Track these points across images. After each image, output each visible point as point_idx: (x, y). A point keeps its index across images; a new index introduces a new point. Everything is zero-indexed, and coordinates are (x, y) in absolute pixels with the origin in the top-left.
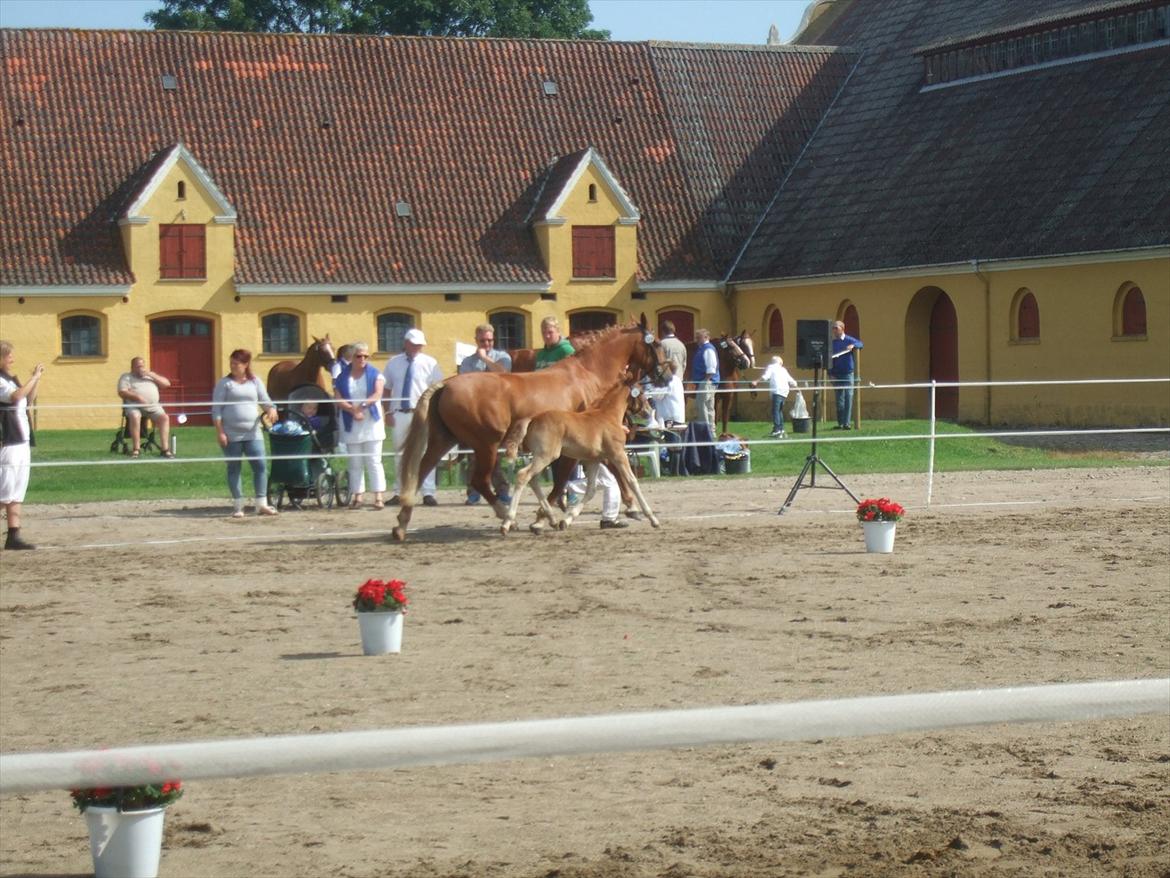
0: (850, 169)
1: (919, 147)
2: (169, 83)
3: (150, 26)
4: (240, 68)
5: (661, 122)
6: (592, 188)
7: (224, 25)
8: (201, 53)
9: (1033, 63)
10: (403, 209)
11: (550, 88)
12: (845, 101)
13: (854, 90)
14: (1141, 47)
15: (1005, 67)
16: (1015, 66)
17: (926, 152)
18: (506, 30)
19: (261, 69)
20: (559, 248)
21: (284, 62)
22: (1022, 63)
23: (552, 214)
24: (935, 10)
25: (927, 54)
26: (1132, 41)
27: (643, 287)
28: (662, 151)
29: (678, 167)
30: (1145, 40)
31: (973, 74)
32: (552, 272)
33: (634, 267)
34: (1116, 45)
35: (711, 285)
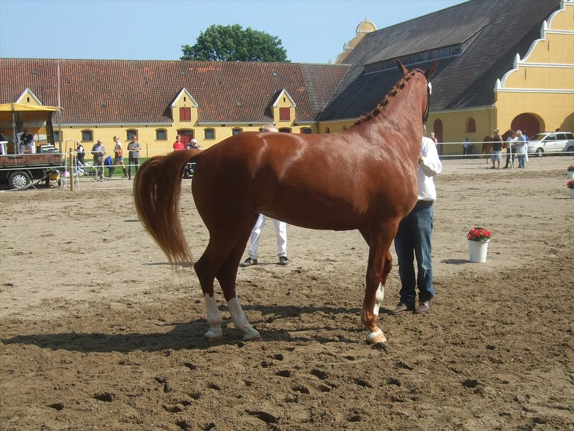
0: (347, 94)
1: (363, 88)
2: (183, 73)
3: (181, 60)
4: (200, 70)
5: (302, 82)
6: (284, 98)
7: (198, 59)
8: (191, 66)
9: (390, 68)
10: (239, 104)
11: (275, 74)
12: (346, 77)
13: (349, 75)
14: (416, 64)
15: (384, 69)
16: (386, 68)
17: (365, 89)
18: (265, 61)
19: (205, 70)
20: (276, 113)
21: (211, 68)
22: (387, 68)
23: (275, 105)
24: (369, 55)
25: (365, 66)
26: (413, 62)
27: (296, 123)
28: (302, 89)
29: (306, 94)
30: (417, 62)
31: (376, 70)
32: (274, 119)
33: (295, 118)
34: (410, 63)
35: (313, 122)
